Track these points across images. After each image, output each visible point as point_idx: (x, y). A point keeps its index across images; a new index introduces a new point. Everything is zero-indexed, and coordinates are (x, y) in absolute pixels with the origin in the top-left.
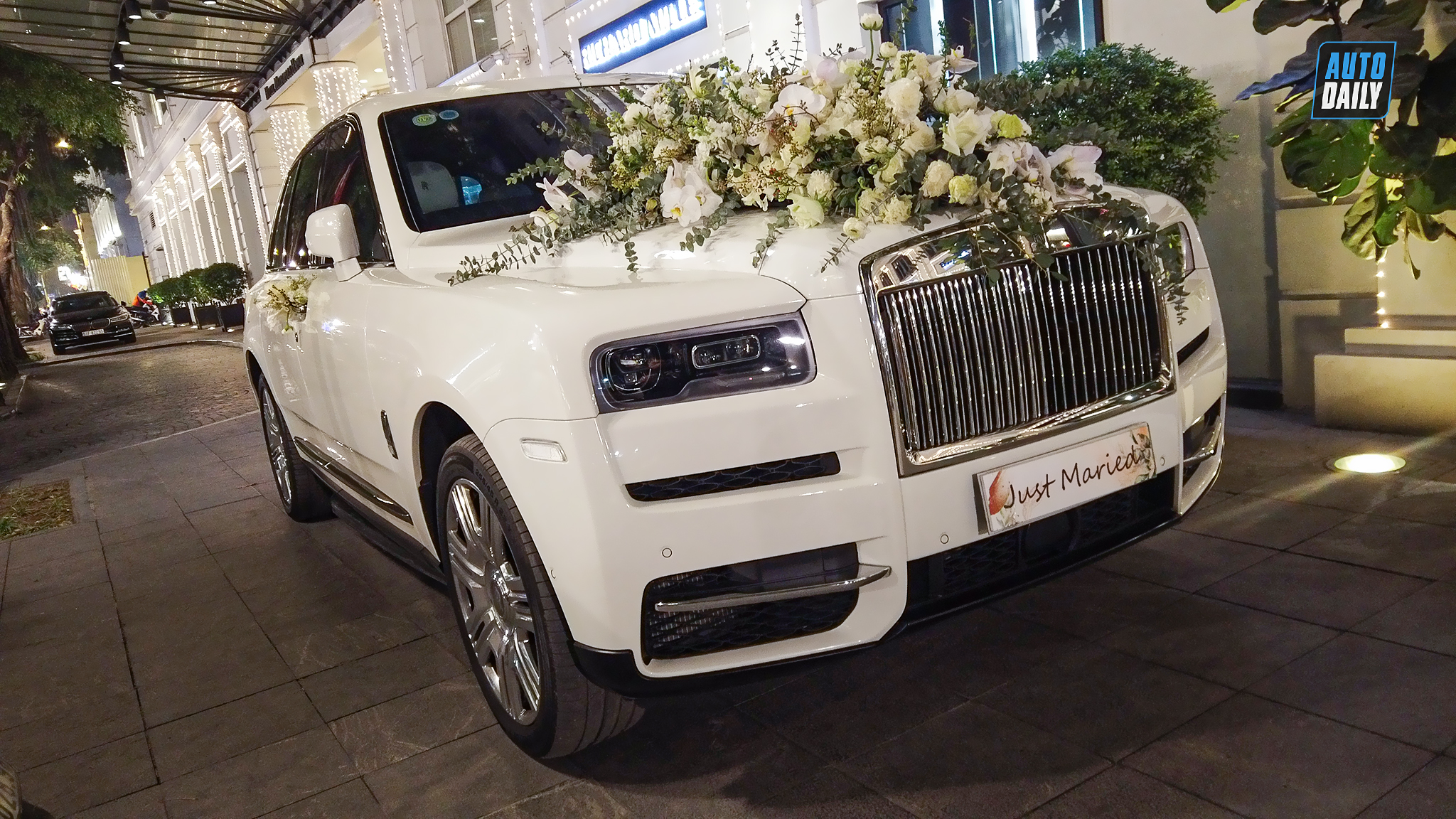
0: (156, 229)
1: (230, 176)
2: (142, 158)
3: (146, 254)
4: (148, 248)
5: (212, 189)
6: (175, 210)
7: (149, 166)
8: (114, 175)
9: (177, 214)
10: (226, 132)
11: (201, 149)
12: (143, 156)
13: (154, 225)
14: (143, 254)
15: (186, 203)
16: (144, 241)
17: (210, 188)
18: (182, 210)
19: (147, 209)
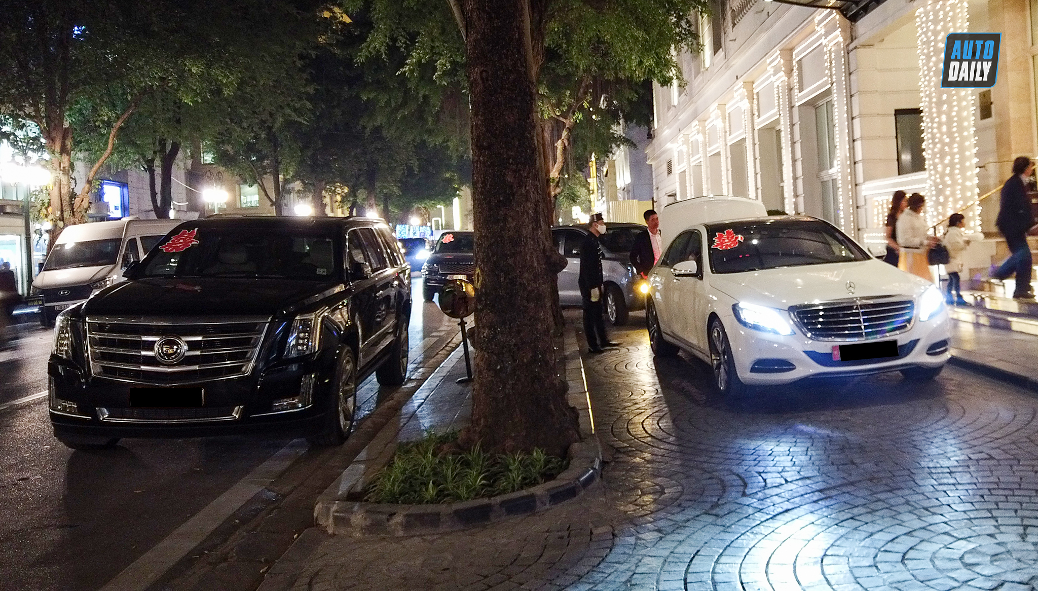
0: (671, 176)
1: (796, 111)
2: (675, 106)
3: (655, 199)
4: (657, 195)
5: (759, 130)
6: (701, 154)
7: (680, 115)
8: (640, 126)
9: (701, 160)
10: (800, 60)
11: (754, 86)
12: (676, 104)
13: (670, 172)
14: (653, 199)
15: (718, 146)
16: (654, 188)
17: (757, 128)
18: (709, 155)
19: (665, 158)
